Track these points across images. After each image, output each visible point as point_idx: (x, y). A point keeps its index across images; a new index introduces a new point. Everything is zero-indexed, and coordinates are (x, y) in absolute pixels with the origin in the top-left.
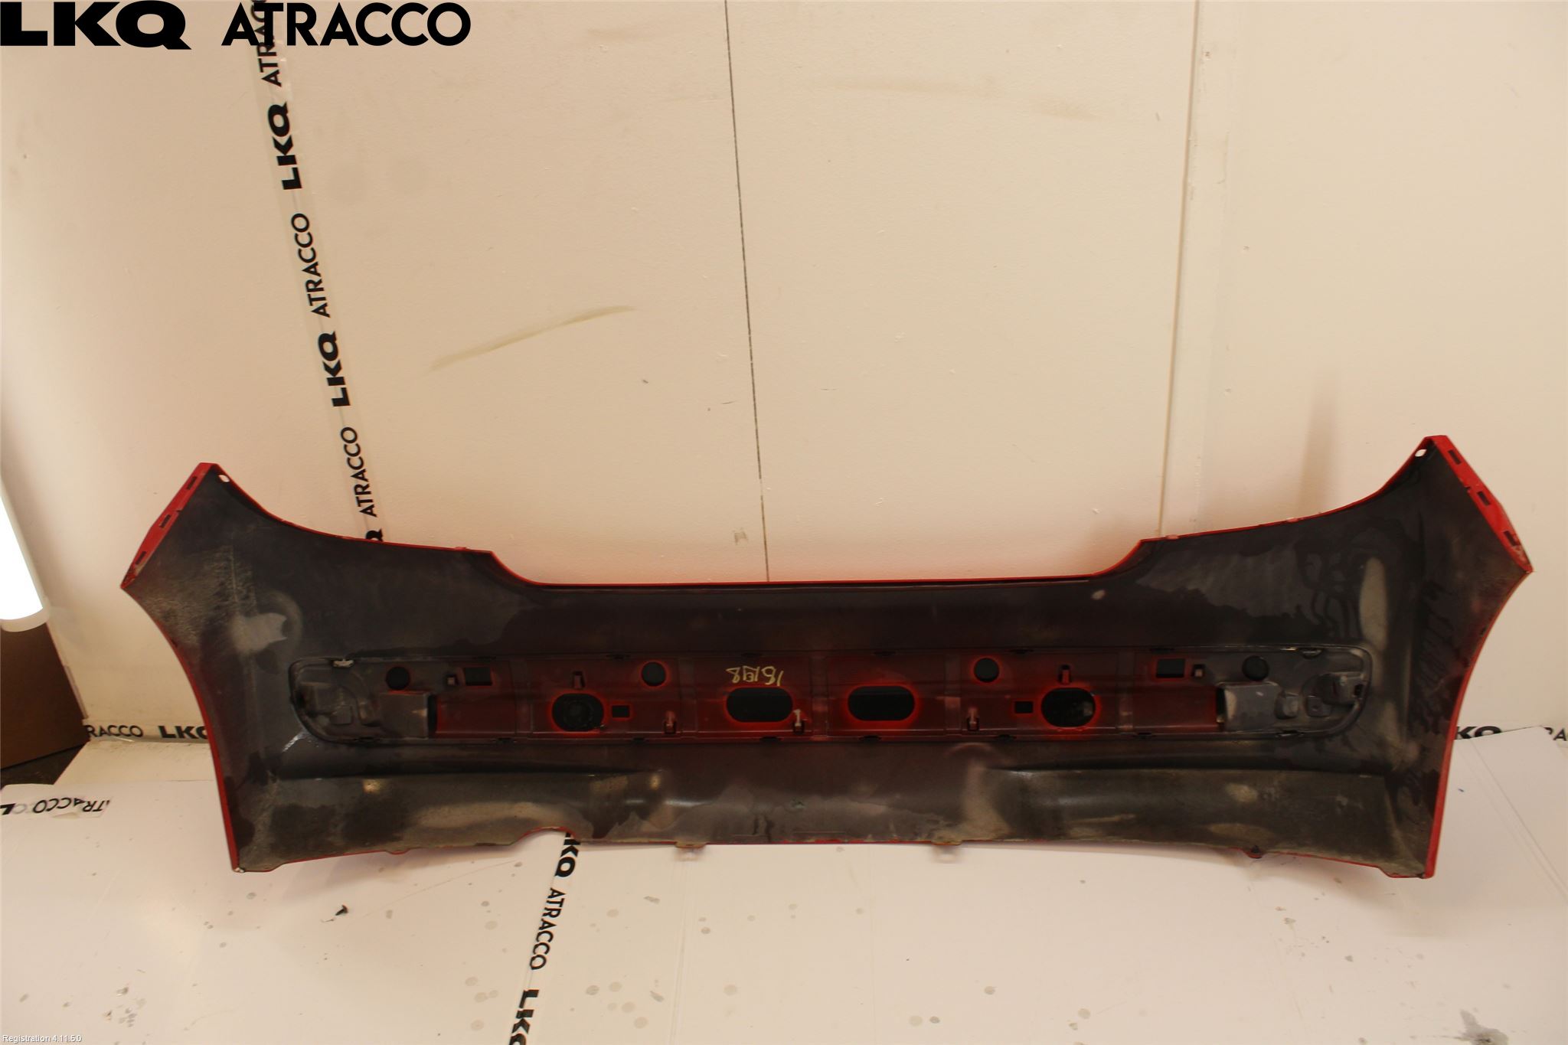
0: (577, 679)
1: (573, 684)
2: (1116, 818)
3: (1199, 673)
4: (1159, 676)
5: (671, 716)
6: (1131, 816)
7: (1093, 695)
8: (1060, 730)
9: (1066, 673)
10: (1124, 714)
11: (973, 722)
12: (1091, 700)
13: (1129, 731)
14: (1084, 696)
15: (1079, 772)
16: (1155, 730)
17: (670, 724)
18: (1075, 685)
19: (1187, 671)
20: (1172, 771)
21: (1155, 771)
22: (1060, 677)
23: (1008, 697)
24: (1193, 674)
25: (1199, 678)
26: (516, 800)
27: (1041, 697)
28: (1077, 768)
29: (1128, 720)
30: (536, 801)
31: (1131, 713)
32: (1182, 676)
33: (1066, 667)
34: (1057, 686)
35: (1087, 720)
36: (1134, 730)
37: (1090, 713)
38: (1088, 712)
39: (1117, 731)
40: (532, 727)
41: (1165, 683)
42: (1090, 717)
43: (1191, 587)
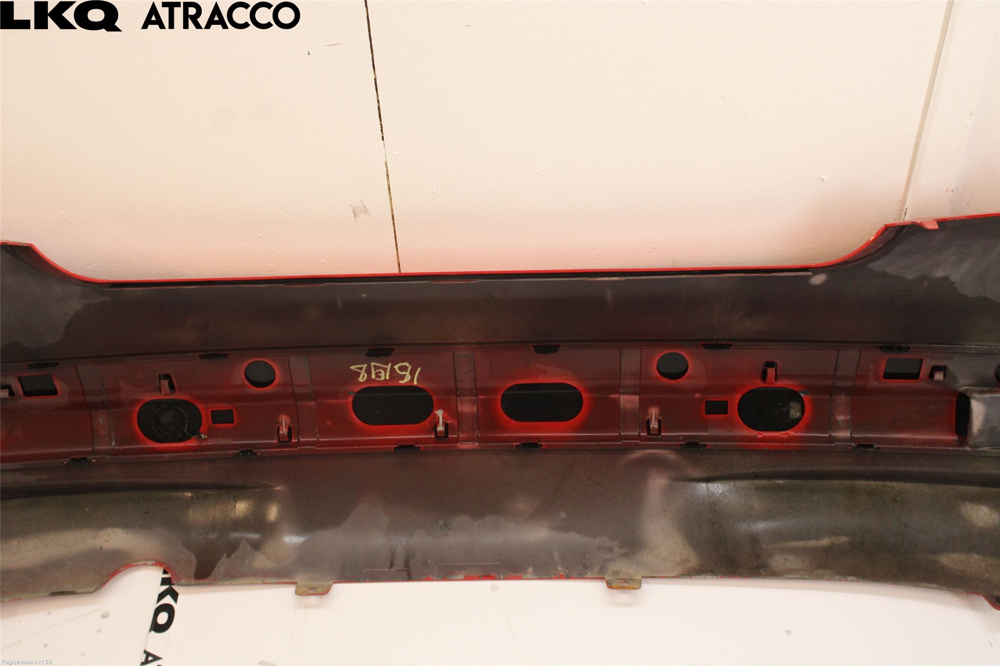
0: (165, 383)
1: (160, 389)
2: (825, 542)
3: (939, 376)
4: (888, 376)
5: (284, 420)
6: (844, 539)
7: (802, 395)
8: (760, 436)
9: (771, 371)
10: (841, 418)
11: (654, 425)
12: (801, 401)
13: (845, 440)
14: (792, 395)
15: (780, 482)
16: (879, 441)
17: (284, 431)
18: (782, 383)
19: (924, 372)
20: (895, 484)
21: (872, 483)
22: (764, 376)
23: (697, 396)
24: (931, 376)
25: (939, 381)
26: (102, 525)
27: (738, 397)
28: (778, 479)
29: (846, 426)
30: (126, 525)
31: (848, 417)
32: (916, 376)
33: (770, 364)
34: (760, 384)
35: (792, 424)
36: (852, 439)
37: (798, 414)
38: (795, 413)
39: (831, 440)
40: (114, 443)
41: (893, 383)
42: (797, 421)
43: (939, 273)
